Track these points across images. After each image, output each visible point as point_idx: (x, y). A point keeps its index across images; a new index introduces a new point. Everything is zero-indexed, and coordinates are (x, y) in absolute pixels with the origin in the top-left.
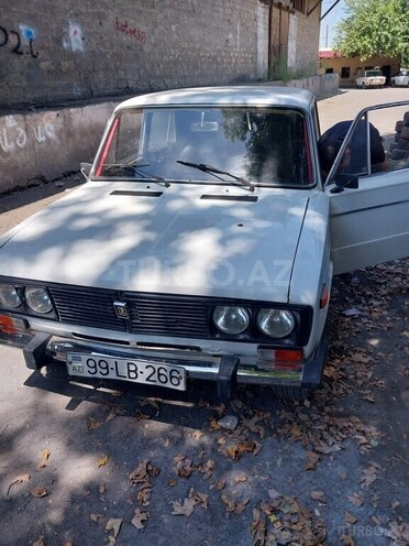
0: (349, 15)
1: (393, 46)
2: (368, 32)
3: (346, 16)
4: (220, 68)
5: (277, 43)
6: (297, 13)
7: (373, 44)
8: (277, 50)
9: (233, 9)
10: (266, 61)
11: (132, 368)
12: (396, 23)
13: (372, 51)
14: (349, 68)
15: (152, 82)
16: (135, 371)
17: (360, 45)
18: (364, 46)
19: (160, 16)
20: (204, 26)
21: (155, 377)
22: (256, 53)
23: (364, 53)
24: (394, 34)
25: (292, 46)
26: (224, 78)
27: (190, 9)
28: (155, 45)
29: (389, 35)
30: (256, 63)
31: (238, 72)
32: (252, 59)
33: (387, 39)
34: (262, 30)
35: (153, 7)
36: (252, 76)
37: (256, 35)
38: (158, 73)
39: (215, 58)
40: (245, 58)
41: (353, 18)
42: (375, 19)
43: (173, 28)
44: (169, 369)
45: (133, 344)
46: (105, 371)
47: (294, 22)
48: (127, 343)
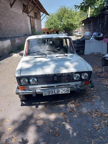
0: (47, 20)
1: (58, 27)
2: (52, 24)
3: (46, 20)
4: (21, 32)
5: (33, 26)
6: (36, 19)
7: (53, 26)
8: (33, 28)
9: (22, 18)
10: (31, 30)
11: (58, 91)
12: (58, 22)
13: (54, 28)
14: (48, 32)
15: (5, 36)
16: (59, 91)
17: (51, 27)
18: (52, 27)
19: (5, 19)
20: (16, 21)
21: (63, 92)
22: (29, 29)
23: (52, 28)
24: (58, 24)
25: (36, 27)
26: (22, 35)
27: (12, 17)
28: (5, 26)
29: (57, 25)
30: (29, 31)
31: (25, 33)
32: (28, 30)
33: (56, 25)
34: (29, 23)
35: (3, 16)
36: (28, 34)
37: (28, 24)
38: (6, 33)
39: (19, 30)
40: (26, 30)
41: (48, 20)
42: (53, 21)
43: (9, 22)
44: (66, 89)
45: (55, 87)
46: (52, 93)
47: (36, 21)
48: (54, 86)
